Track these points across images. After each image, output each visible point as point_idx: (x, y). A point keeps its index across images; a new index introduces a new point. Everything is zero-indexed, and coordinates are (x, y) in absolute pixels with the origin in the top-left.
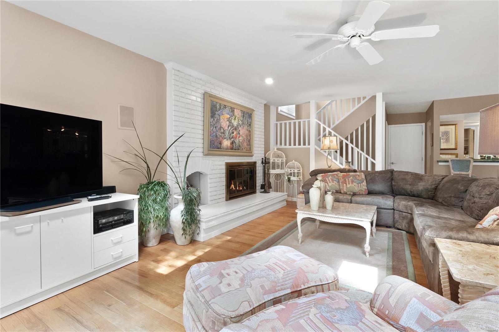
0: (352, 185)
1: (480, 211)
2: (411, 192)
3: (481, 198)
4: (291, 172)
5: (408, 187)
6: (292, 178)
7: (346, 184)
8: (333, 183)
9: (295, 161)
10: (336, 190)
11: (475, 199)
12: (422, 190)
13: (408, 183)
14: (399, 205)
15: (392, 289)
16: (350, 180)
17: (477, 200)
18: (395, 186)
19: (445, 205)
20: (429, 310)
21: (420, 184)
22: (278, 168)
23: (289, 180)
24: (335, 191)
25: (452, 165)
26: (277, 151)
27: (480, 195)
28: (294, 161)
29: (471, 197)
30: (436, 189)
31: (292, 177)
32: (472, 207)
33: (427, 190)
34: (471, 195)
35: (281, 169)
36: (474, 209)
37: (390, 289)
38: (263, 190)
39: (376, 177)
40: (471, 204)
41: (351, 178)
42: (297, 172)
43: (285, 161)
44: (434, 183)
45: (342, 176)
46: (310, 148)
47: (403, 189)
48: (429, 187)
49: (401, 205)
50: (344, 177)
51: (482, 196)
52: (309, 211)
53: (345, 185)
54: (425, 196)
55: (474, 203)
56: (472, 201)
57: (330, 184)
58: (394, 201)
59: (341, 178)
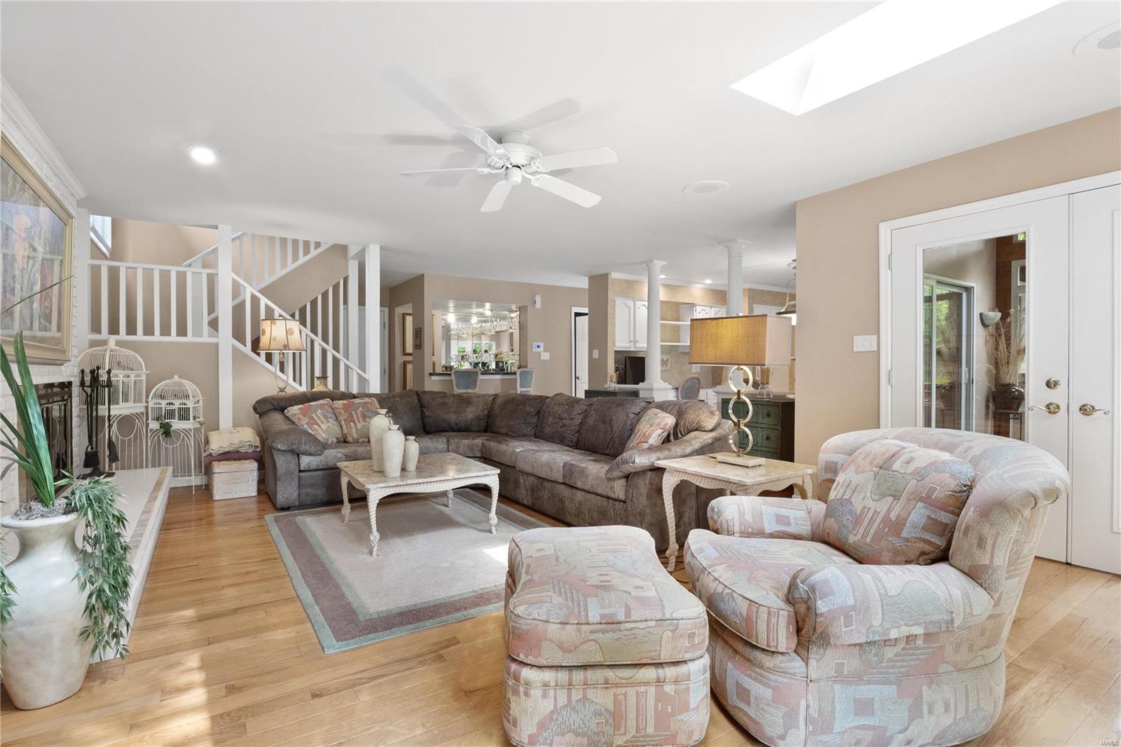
0: (363, 424)
1: (573, 435)
2: (456, 424)
3: (572, 419)
4: (172, 407)
5: (452, 418)
6: (177, 425)
7: (354, 422)
8: (328, 424)
9: (179, 377)
10: (337, 438)
11: (564, 421)
12: (472, 420)
13: (452, 410)
14: (457, 448)
15: (741, 507)
16: (359, 415)
17: (567, 422)
18: (429, 417)
19: (514, 437)
20: (778, 509)
21: (468, 410)
22: (126, 400)
23: (166, 431)
24: (335, 440)
25: (456, 379)
26: (117, 348)
27: (570, 416)
28: (176, 377)
29: (557, 420)
30: (489, 416)
31: (176, 420)
32: (563, 432)
33: (478, 418)
34: (555, 417)
35: (134, 402)
36: (566, 435)
37: (739, 509)
38: (88, 470)
39: (397, 404)
40: (559, 429)
41: (361, 409)
42: (193, 408)
43: (144, 377)
44: (485, 407)
45: (342, 406)
46: (217, 345)
47: (445, 421)
48: (481, 413)
49: (462, 446)
50: (346, 408)
51: (573, 416)
52: (385, 482)
53: (352, 424)
54: (475, 429)
55: (564, 426)
56: (561, 424)
57: (324, 427)
58: (448, 441)
59: (342, 411)
